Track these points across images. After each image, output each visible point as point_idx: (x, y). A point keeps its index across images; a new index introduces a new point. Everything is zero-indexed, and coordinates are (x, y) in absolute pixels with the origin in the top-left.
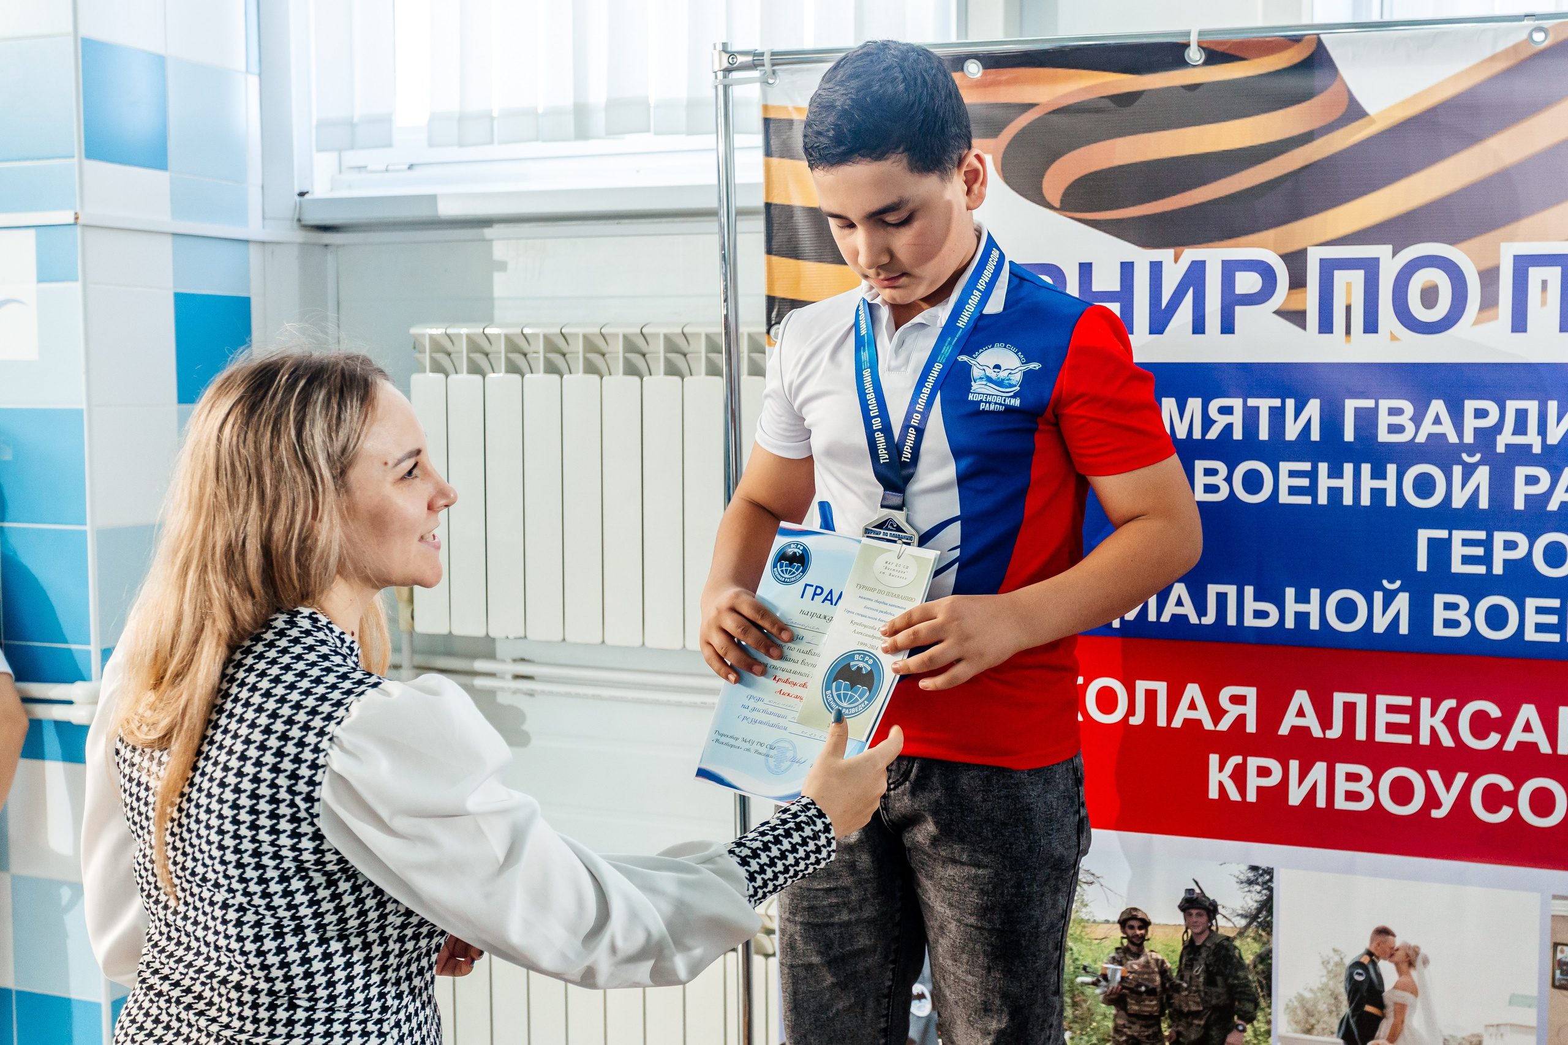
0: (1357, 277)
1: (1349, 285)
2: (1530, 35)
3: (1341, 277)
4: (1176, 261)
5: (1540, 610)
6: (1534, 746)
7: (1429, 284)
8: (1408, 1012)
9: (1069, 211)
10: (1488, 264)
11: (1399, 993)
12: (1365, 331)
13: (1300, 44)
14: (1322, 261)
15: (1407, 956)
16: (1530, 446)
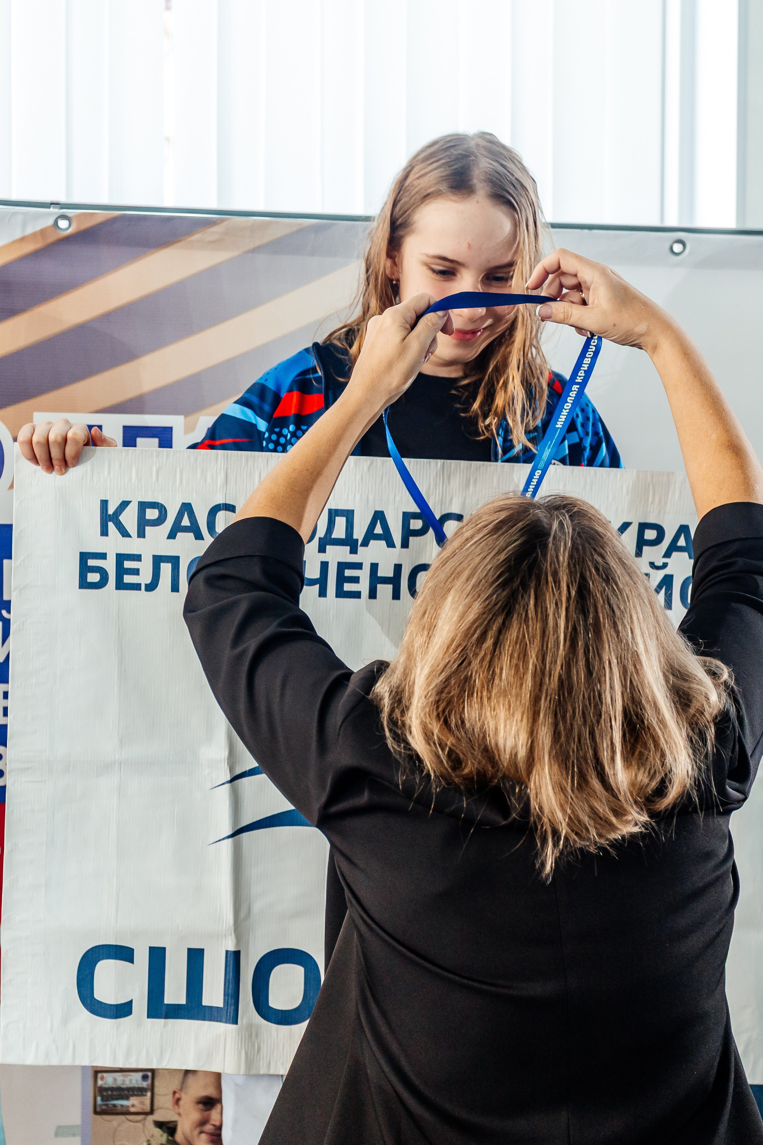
2: (54, 223)
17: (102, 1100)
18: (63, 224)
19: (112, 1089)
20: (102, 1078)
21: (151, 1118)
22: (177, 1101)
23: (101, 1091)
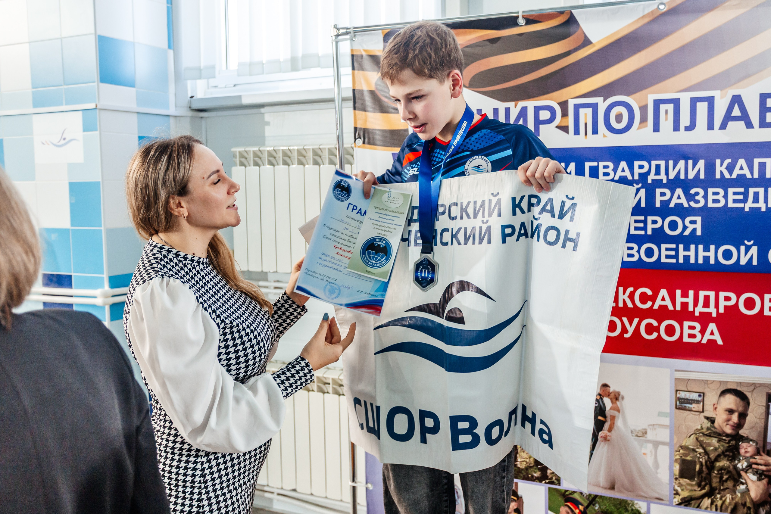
0: (589, 111)
1: (586, 114)
2: (658, 6)
3: (582, 111)
4: (516, 107)
5: (667, 249)
6: (666, 307)
7: (619, 113)
8: (616, 419)
9: (473, 88)
10: (643, 104)
11: (612, 411)
12: (593, 134)
13: (565, 14)
14: (575, 105)
15: (615, 395)
16: (662, 180)
17: (679, 403)
18: (662, 7)
19: (684, 399)
20: (679, 394)
21: (702, 414)
22: (716, 408)
23: (679, 399)
